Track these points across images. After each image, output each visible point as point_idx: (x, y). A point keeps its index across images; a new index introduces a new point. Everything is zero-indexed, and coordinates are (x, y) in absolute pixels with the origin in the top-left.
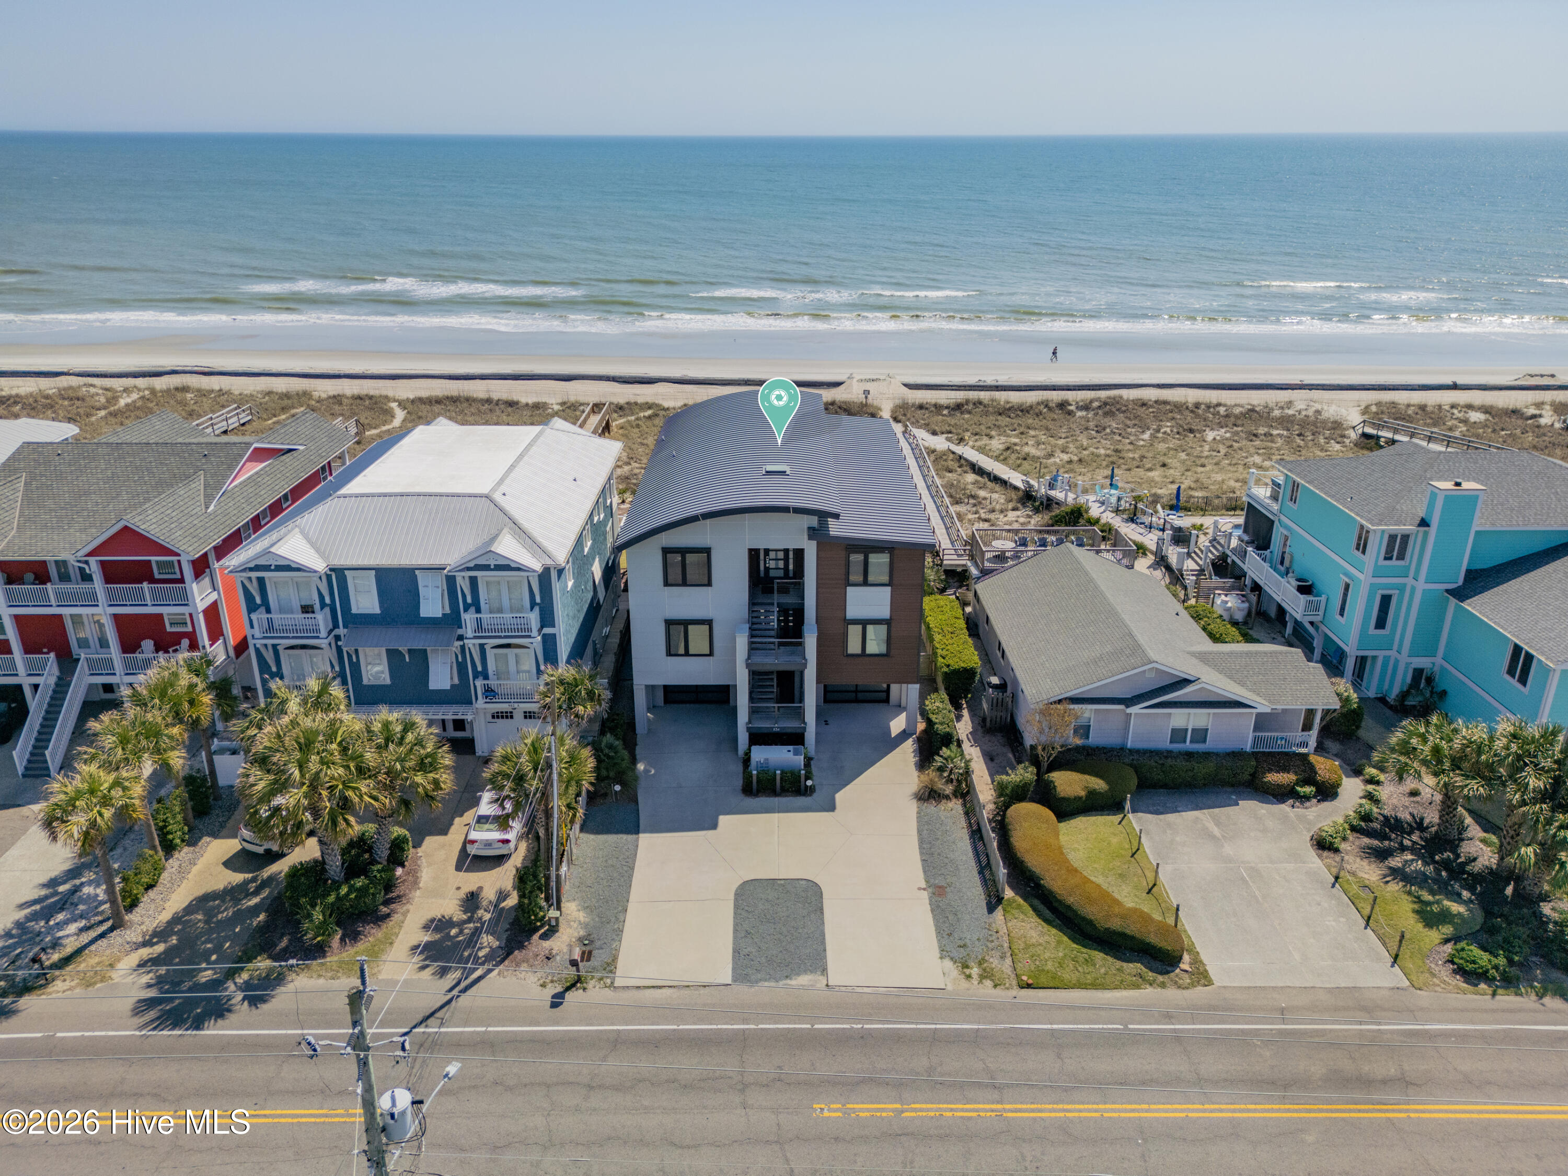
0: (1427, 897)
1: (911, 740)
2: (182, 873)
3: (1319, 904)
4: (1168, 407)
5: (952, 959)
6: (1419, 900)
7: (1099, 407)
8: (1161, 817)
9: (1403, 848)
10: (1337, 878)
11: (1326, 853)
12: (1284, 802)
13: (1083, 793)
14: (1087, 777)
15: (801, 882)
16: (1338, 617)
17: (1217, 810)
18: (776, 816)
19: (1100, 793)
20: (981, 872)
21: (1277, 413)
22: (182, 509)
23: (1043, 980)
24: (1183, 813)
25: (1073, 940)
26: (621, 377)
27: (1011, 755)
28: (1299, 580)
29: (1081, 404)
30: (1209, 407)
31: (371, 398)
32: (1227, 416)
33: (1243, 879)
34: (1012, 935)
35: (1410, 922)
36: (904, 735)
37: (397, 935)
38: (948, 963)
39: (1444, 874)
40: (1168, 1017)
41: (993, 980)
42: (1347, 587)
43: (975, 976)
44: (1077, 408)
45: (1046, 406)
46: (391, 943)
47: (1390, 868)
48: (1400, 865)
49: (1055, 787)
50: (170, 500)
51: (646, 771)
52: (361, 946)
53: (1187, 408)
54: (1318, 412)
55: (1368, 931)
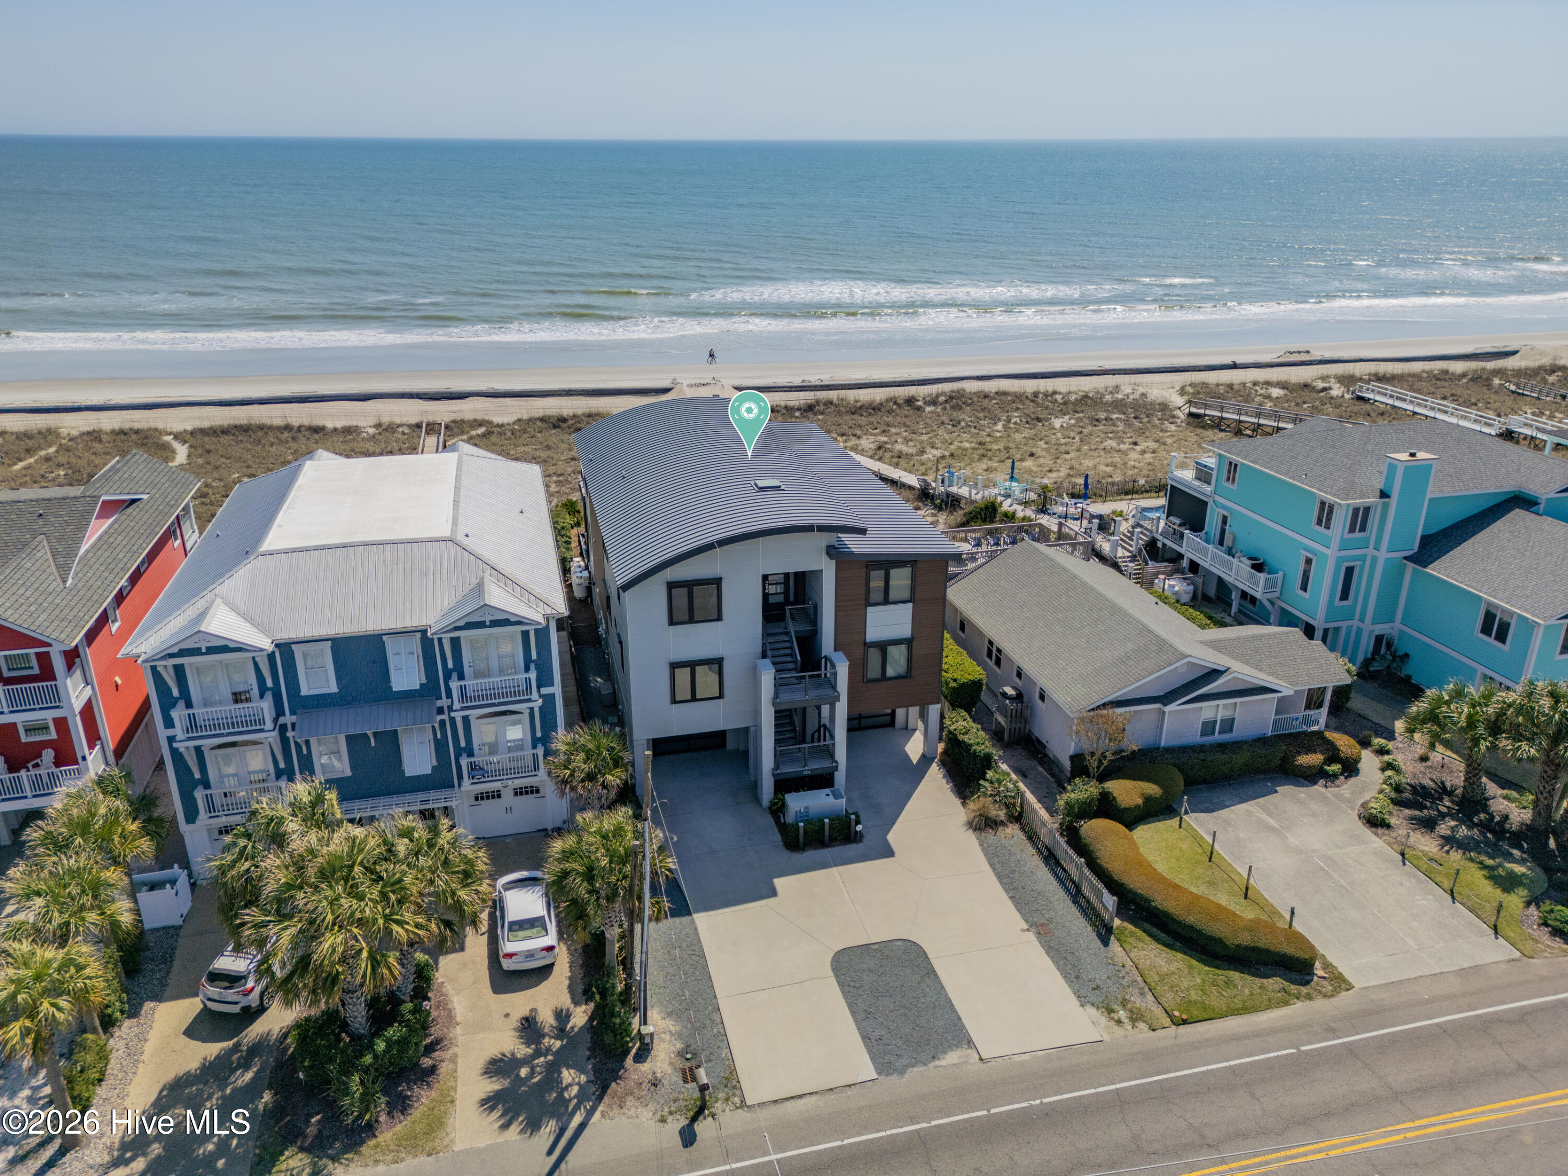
0: (1490, 862)
1: (934, 765)
2: (133, 1054)
3: (1401, 884)
4: (1010, 398)
5: (1093, 1004)
6: (1484, 867)
7: (946, 401)
8: (1215, 814)
9: (1443, 816)
10: (1403, 854)
11: (1380, 831)
13: (1140, 801)
14: (1140, 783)
15: (899, 943)
16: (1302, 593)
17: (1261, 800)
18: (834, 870)
19: (1155, 798)
20: (1075, 902)
21: (1108, 398)
22: (36, 585)
23: (1196, 1013)
25: (1204, 962)
26: (425, 394)
27: (1041, 769)
28: (1251, 558)
29: (928, 399)
30: (1046, 395)
31: (137, 432)
32: (1065, 403)
33: (1322, 869)
34: (1140, 967)
35: (1487, 889)
36: (926, 760)
37: (455, 1089)
38: (1092, 1011)
39: (1489, 835)
40: (1332, 1032)
41: (1145, 1022)
42: (1309, 562)
43: (1125, 1020)
44: (925, 403)
45: (895, 403)
46: (452, 1102)
47: (1443, 837)
48: (1449, 832)
49: (1114, 798)
50: (17, 576)
52: (417, 1112)
53: (1027, 397)
54: (1144, 395)
55: (1457, 904)
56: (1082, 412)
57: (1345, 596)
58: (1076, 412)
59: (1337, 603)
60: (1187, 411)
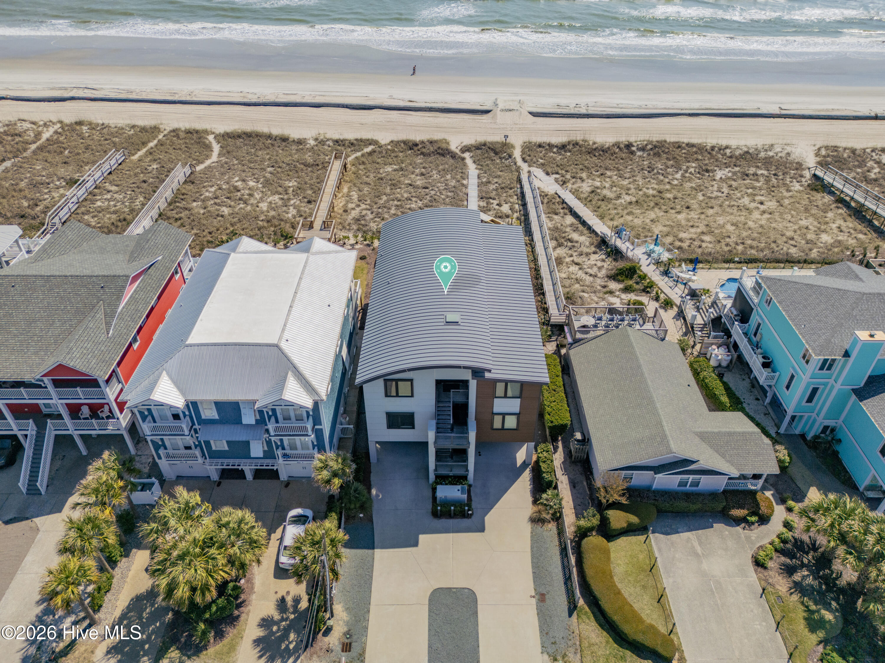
0: (813, 607)
1: (528, 469)
2: (124, 577)
3: (752, 611)
4: (695, 149)
5: (548, 653)
6: (808, 610)
7: (651, 149)
8: (669, 537)
9: (803, 565)
10: (764, 590)
11: (760, 569)
12: (739, 525)
13: (625, 525)
14: (628, 515)
15: (466, 591)
16: (785, 390)
18: (451, 535)
20: (565, 583)
21: (762, 155)
22: (93, 339)
24: (681, 534)
25: (616, 641)
26: (351, 105)
27: (585, 483)
28: (764, 357)
29: (640, 146)
30: (720, 150)
32: (731, 157)
33: (711, 590)
35: (801, 626)
37: (244, 630)
38: (546, 657)
39: (824, 587)
42: (792, 377)
44: (637, 149)
45: (618, 147)
46: (242, 638)
47: (794, 582)
48: (800, 579)
49: (610, 522)
51: (377, 495)
52: (226, 641)
54: (788, 154)
55: (778, 633)
56: (740, 166)
57: (810, 400)
58: (735, 165)
59: (804, 403)
60: (813, 172)
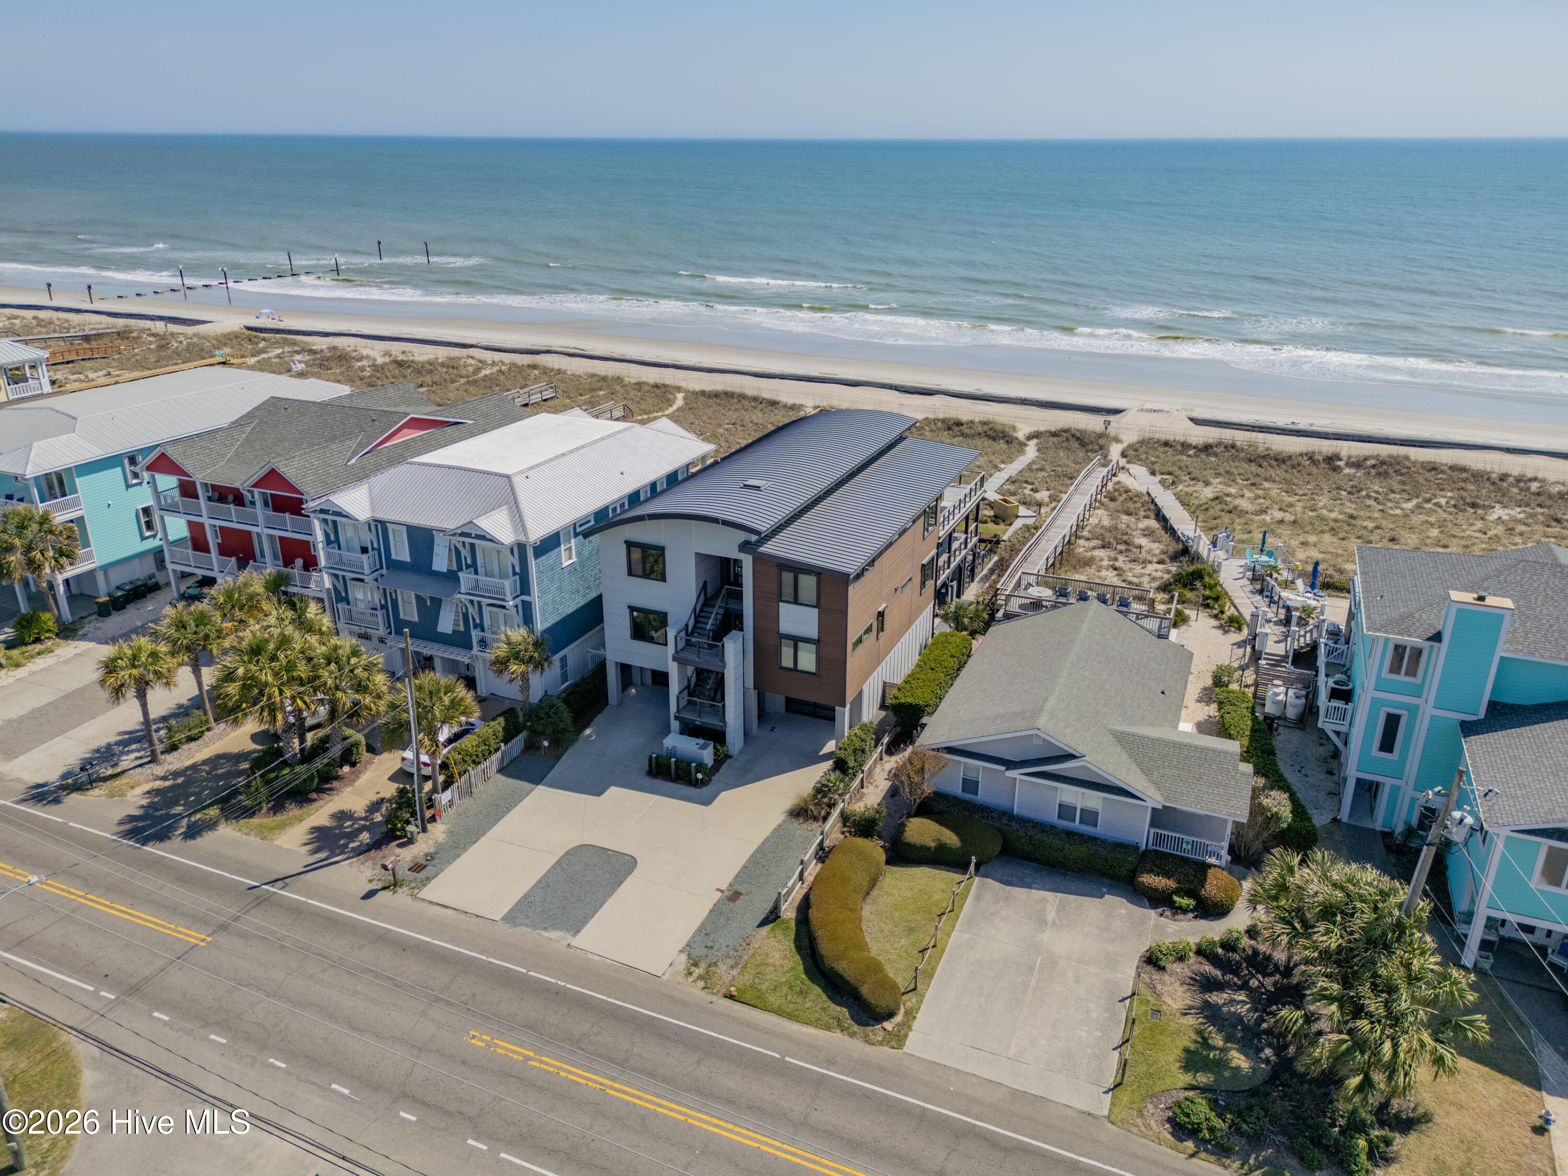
0: (1218, 1043)
1: (831, 761)
2: (218, 737)
5: (689, 955)
6: (1203, 1043)
10: (1135, 994)
11: (1148, 968)
12: (1153, 908)
13: (933, 844)
14: (944, 829)
15: (626, 858)
17: (1073, 897)
18: (657, 797)
19: (950, 848)
23: (747, 997)
24: (1034, 891)
25: (807, 971)
28: (1337, 683)
33: (1031, 967)
34: (759, 950)
35: (1170, 1057)
36: (829, 756)
37: (310, 815)
38: (683, 958)
40: (830, 1063)
41: (706, 982)
43: (695, 975)
46: (301, 821)
49: (908, 832)
50: (320, 451)
51: (590, 736)
52: (279, 818)
55: (1116, 1053)
57: (1387, 745)
